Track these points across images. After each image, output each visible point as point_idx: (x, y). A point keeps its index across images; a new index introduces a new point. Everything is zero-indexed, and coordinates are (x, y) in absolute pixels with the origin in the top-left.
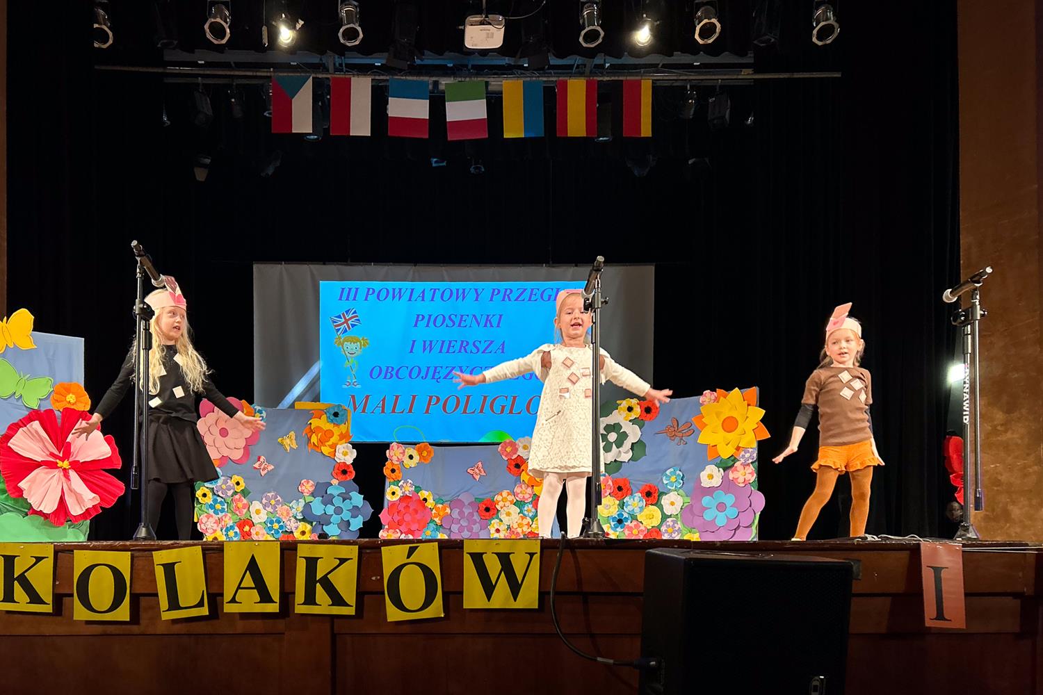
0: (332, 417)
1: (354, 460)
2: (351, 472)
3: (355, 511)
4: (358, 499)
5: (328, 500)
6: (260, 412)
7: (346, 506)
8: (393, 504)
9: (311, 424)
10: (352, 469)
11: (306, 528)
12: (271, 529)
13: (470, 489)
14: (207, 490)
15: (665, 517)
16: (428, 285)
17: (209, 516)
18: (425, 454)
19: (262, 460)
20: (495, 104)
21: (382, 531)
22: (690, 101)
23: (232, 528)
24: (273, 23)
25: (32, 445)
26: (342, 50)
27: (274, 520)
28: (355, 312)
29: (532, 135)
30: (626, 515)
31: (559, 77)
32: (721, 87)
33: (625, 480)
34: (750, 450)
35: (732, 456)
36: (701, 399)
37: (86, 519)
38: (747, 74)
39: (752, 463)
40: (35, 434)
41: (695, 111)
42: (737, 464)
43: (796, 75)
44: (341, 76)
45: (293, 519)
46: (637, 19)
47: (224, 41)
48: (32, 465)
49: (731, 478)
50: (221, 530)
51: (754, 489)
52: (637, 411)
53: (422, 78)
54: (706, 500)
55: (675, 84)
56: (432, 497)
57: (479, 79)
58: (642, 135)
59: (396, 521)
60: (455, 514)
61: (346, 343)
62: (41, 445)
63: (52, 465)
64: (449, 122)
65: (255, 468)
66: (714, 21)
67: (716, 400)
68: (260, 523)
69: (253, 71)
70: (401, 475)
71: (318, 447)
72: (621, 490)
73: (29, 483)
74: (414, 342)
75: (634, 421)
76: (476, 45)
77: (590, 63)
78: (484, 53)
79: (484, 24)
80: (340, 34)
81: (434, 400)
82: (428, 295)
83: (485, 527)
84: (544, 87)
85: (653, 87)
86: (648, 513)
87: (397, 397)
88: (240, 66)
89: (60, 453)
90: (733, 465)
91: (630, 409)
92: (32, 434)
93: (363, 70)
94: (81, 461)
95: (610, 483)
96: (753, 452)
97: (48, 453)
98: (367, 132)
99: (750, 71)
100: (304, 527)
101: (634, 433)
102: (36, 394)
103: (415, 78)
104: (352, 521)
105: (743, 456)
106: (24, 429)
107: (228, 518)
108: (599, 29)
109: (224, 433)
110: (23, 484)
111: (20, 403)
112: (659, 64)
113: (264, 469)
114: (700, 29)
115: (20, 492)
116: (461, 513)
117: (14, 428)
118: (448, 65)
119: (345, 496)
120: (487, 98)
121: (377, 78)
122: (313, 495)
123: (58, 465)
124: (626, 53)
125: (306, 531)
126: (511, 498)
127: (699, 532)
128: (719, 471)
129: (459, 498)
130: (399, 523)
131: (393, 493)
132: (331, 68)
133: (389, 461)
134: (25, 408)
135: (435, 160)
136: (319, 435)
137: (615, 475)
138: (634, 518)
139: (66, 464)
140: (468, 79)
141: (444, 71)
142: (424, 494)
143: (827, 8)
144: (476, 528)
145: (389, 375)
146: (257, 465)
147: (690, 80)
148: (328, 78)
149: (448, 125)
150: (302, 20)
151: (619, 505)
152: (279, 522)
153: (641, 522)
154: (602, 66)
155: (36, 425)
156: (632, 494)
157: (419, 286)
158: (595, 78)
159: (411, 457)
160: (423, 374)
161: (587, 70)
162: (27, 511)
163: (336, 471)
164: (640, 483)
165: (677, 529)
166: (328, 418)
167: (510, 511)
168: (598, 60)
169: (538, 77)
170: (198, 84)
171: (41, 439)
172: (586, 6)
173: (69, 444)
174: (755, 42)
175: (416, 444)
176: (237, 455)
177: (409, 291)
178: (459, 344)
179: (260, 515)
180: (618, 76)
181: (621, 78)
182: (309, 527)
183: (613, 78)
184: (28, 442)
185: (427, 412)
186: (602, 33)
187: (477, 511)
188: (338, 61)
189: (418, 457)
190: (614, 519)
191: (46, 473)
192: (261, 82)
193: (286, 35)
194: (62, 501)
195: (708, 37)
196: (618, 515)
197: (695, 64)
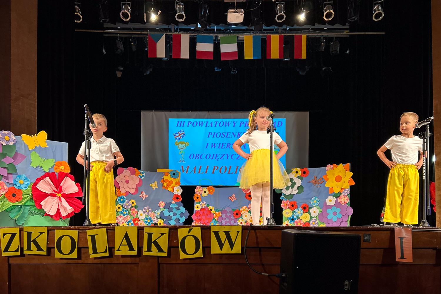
0: (172, 175)
1: (182, 193)
2: (180, 198)
3: (182, 214)
4: (183, 209)
5: (170, 210)
6: (142, 173)
7: (178, 212)
8: (197, 212)
9: (163, 178)
10: (180, 197)
11: (161, 221)
12: (146, 222)
13: (229, 206)
14: (120, 206)
15: (311, 218)
16: (214, 120)
17: (121, 217)
18: (211, 191)
19: (143, 193)
20: (241, 45)
21: (193, 223)
22: (323, 44)
23: (130, 221)
24: (148, 12)
25: (46, 187)
26: (177, 23)
27: (148, 218)
28: (183, 131)
29: (256, 58)
30: (295, 217)
31: (267, 34)
32: (336, 38)
33: (295, 202)
34: (347, 190)
35: (339, 192)
36: (327, 168)
37: (69, 218)
38: (346, 33)
39: (347, 195)
40: (47, 182)
41: (325, 48)
42: (342, 195)
43: (367, 33)
44: (177, 34)
45: (156, 218)
46: (300, 10)
47: (128, 20)
48: (45, 195)
49: (339, 201)
50: (126, 222)
51: (348, 206)
52: (300, 173)
53: (210, 34)
54: (329, 211)
55: (316, 37)
56: (214, 209)
57: (234, 35)
58: (302, 58)
59: (199, 219)
60: (224, 216)
61: (179, 144)
62: (50, 187)
63: (54, 195)
64: (222, 53)
65: (140, 197)
66: (331, 11)
67: (333, 168)
68: (142, 220)
69: (140, 32)
70: (201, 199)
71: (166, 188)
72: (293, 206)
73: (45, 203)
74: (208, 144)
75: (298, 177)
76: (232, 21)
77: (281, 29)
78: (236, 24)
79: (235, 13)
80: (176, 17)
81: (216, 168)
82: (214, 124)
83: (236, 221)
84: (261, 38)
85: (307, 38)
86: (305, 216)
87: (201, 167)
88: (135, 29)
89: (57, 190)
90: (339, 196)
91: (297, 172)
92: (46, 183)
93: (186, 31)
94: (66, 194)
95: (289, 203)
96: (348, 191)
97: (53, 190)
98: (188, 57)
99: (348, 31)
100: (160, 221)
101: (299, 183)
102: (48, 166)
103: (207, 35)
104: (180, 219)
105: (344, 192)
106: (43, 180)
107: (129, 217)
108: (284, 14)
109: (127, 182)
110: (42, 203)
111: (41, 170)
112: (309, 29)
113: (144, 197)
114: (326, 14)
115: (41, 206)
116: (226, 216)
117: (38, 180)
118: (222, 29)
119: (177, 208)
120: (238, 43)
121: (192, 34)
122: (164, 208)
123: (57, 195)
124: (295, 24)
125: (161, 223)
126: (247, 209)
127: (326, 224)
128: (334, 198)
129: (225, 209)
130: (200, 220)
131: (197, 207)
132: (173, 31)
133: (196, 194)
134: (43, 172)
135: (217, 68)
136: (167, 183)
137: (291, 200)
138: (298, 218)
139: (60, 195)
140: (229, 35)
141: (219, 31)
142: (210, 207)
143: (379, 6)
144: (232, 222)
145: (197, 158)
146: (141, 195)
147: (323, 35)
148: (172, 35)
149: (221, 54)
150: (160, 11)
151: (292, 212)
152: (150, 219)
153: (301, 220)
154: (286, 29)
155: (48, 179)
156: (298, 208)
157: (210, 121)
158: (283, 34)
159: (205, 192)
160: (211, 157)
161: (280, 31)
162: (43, 214)
163: (174, 198)
164: (301, 203)
165: (316, 223)
166: (171, 175)
167: (247, 215)
168: (284, 27)
169: (259, 34)
170: (118, 37)
171: (50, 184)
172: (278, 5)
173: (61, 187)
174: (349, 20)
175: (207, 187)
176: (133, 191)
177: (206, 123)
178: (227, 144)
179: (142, 216)
180: (292, 34)
181: (293, 34)
182: (162, 221)
183: (290, 34)
184: (44, 186)
185: (213, 173)
186: (285, 16)
187: (233, 215)
188: (176, 27)
189: (208, 192)
190: (290, 218)
191: (52, 198)
192: (144, 36)
193: (154, 17)
194: (58, 210)
195: (329, 18)
196: (292, 217)
197: (325, 28)
